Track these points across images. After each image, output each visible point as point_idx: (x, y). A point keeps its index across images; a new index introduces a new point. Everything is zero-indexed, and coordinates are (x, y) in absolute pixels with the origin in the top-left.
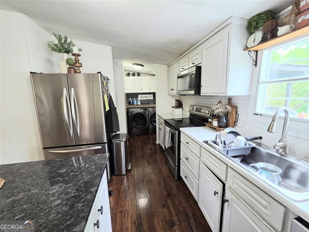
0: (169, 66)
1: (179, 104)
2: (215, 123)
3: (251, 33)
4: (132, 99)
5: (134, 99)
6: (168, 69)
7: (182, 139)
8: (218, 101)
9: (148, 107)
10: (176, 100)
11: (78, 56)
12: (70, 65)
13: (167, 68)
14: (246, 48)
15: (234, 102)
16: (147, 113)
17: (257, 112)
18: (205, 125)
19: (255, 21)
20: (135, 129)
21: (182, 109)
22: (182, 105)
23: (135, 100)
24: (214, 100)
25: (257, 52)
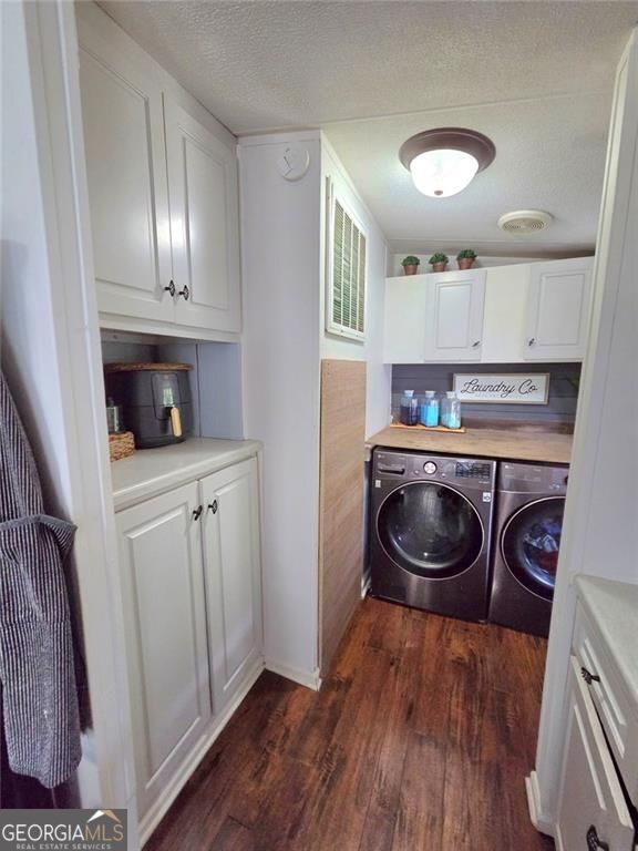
4: (419, 392)
5: (431, 394)
9: (500, 461)
16: (487, 496)
20: (415, 578)
23: (433, 402)
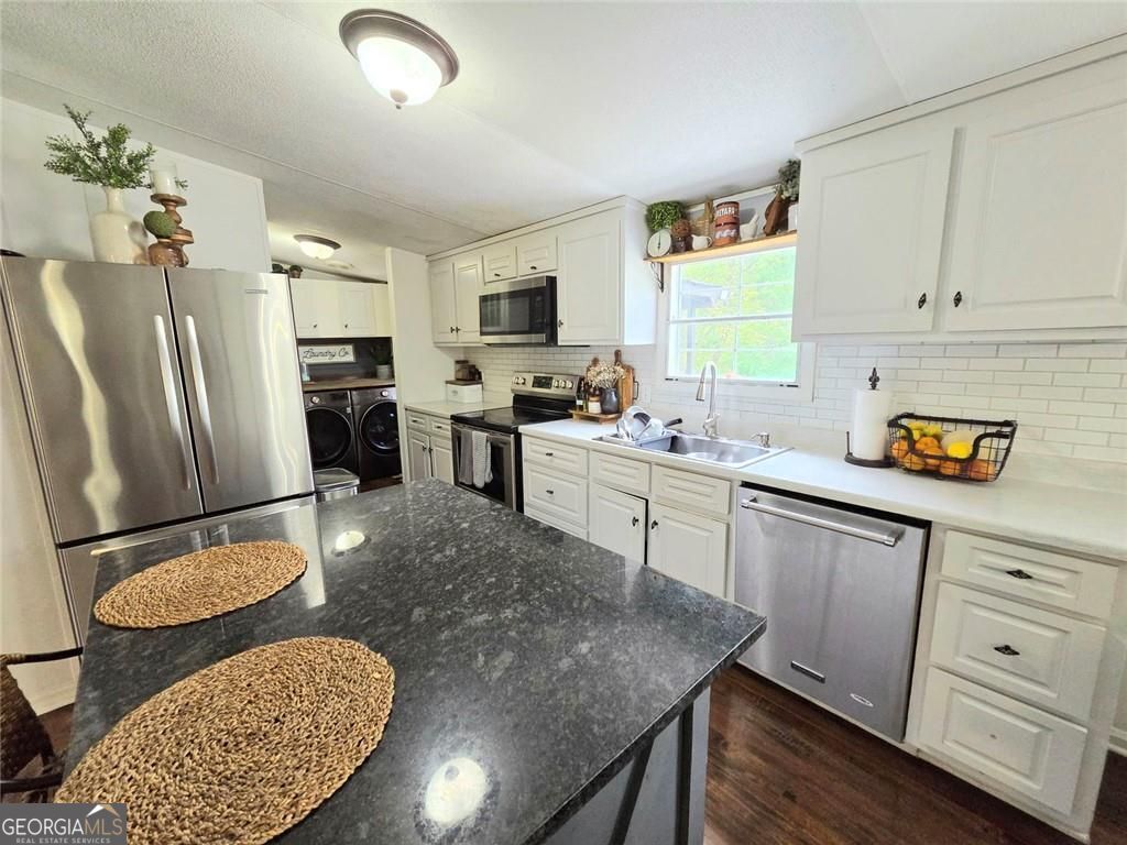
0: (432, 259)
1: (470, 372)
2: (594, 407)
3: (653, 232)
6: (430, 267)
7: (529, 452)
8: (591, 357)
9: (350, 390)
10: (457, 362)
11: (176, 207)
12: (158, 236)
13: (426, 265)
14: (648, 257)
15: (625, 358)
16: (349, 410)
17: (670, 375)
18: (571, 416)
19: (659, 212)
21: (480, 386)
22: (480, 374)
24: (579, 357)
25: (662, 264)
